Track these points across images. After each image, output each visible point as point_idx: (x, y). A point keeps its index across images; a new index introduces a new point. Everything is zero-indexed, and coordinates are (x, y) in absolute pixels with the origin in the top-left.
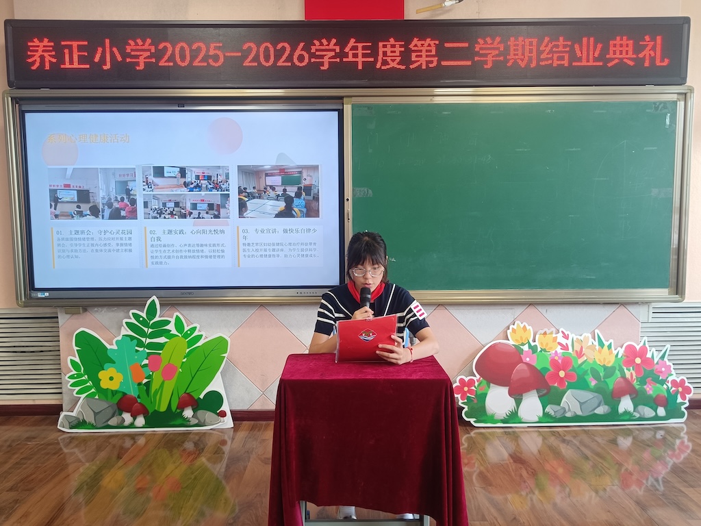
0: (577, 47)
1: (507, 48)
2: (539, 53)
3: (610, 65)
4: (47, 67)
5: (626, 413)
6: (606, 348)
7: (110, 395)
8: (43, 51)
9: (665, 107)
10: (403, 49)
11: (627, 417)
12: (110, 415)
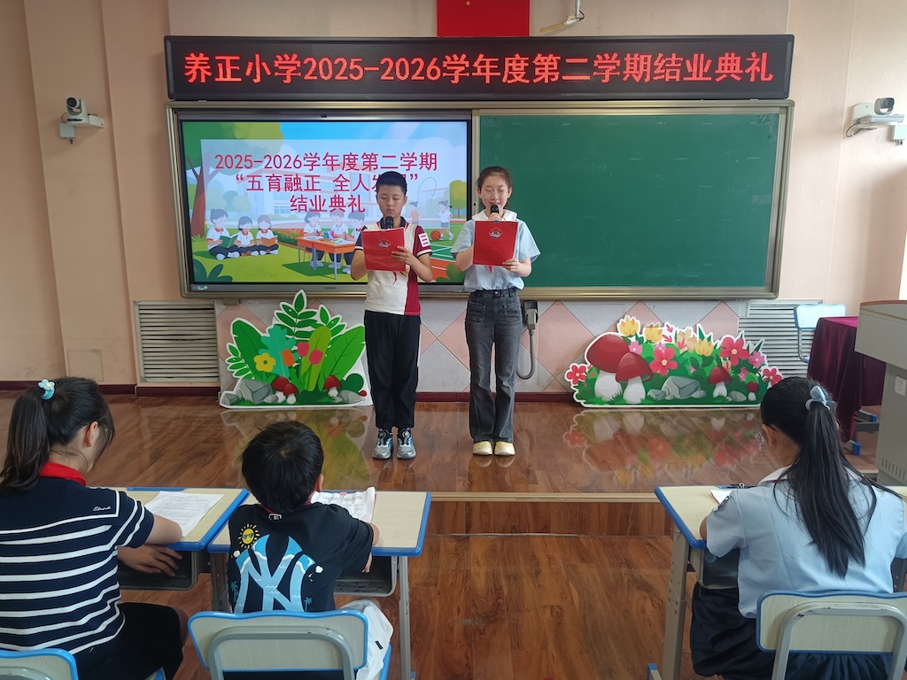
0: (688, 62)
1: (623, 64)
2: (653, 68)
3: (717, 80)
4: (203, 80)
5: (720, 397)
6: (705, 340)
7: (264, 376)
8: (200, 65)
9: (768, 120)
10: (527, 64)
11: (721, 401)
12: (266, 394)
